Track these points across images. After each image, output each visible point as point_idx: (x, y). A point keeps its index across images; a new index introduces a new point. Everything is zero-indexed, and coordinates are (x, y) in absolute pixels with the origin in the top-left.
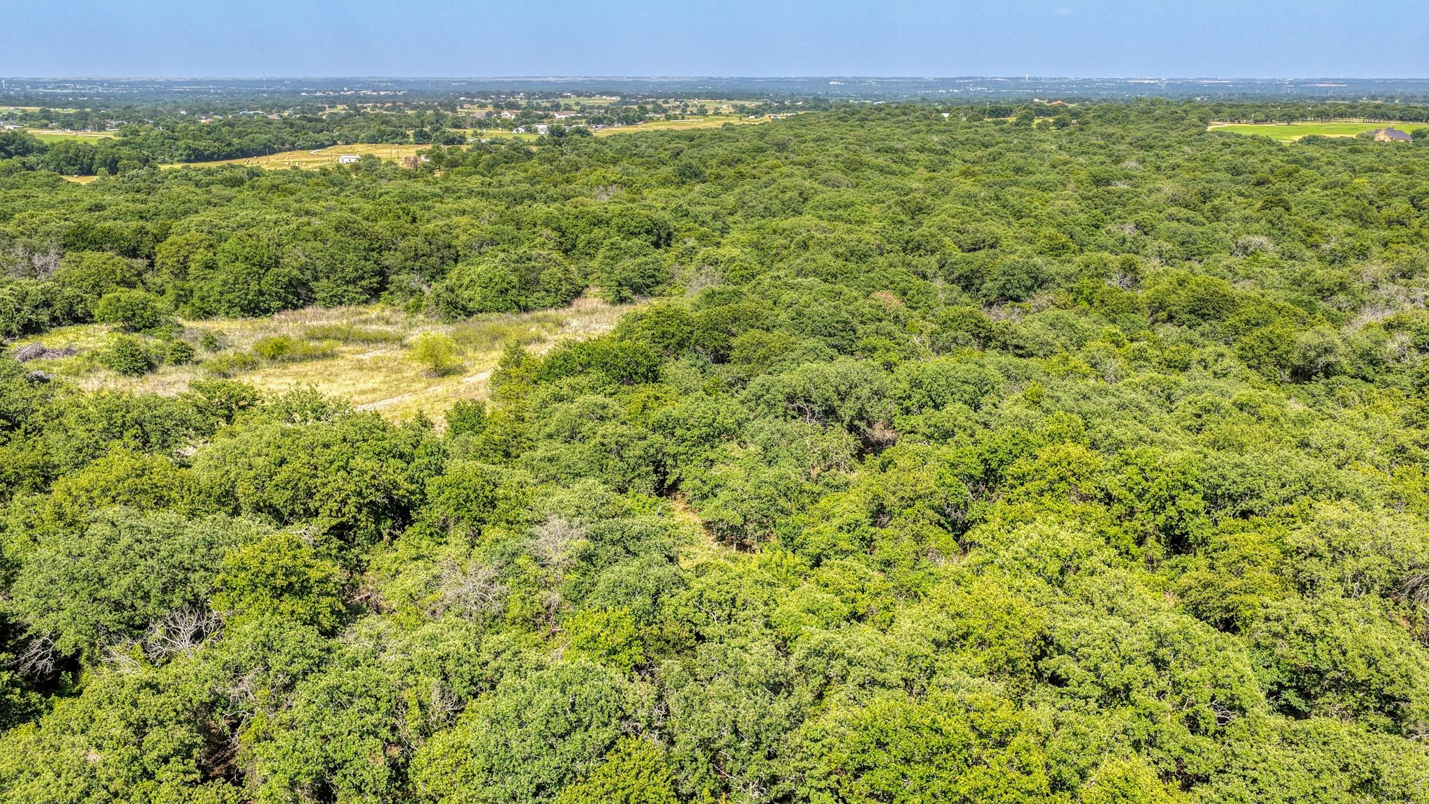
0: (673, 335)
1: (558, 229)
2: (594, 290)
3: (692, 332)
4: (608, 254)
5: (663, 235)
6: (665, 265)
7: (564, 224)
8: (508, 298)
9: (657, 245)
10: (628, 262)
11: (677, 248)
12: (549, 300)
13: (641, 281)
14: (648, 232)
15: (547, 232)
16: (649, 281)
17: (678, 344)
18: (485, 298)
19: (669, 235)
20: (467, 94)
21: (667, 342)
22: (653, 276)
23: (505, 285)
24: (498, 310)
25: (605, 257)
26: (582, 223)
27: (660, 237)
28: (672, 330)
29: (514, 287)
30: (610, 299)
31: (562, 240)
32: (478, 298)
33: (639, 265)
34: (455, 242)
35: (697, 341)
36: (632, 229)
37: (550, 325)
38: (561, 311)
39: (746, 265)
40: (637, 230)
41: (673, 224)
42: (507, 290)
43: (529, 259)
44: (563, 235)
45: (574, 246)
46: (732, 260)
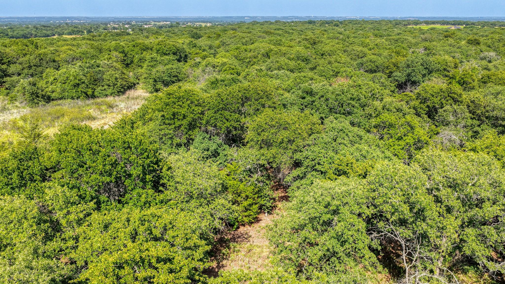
0: (184, 117)
1: (123, 52)
2: (141, 85)
3: (202, 113)
4: (149, 64)
5: (183, 56)
6: (184, 70)
7: (126, 49)
8: (79, 90)
9: (179, 61)
10: (160, 68)
11: (190, 62)
12: (109, 91)
13: (169, 79)
14: (174, 54)
15: (115, 53)
16: (174, 79)
17: (190, 124)
18: (64, 90)
19: (186, 56)
20: (114, 22)
21: (178, 123)
22: (177, 76)
23: (77, 81)
24: (73, 98)
25: (148, 66)
26: (136, 49)
27: (181, 57)
28: (183, 111)
29: (83, 83)
30: (150, 90)
31: (125, 58)
32: (58, 90)
33: (167, 69)
34: (57, 59)
35: (208, 122)
36: (164, 51)
37: (104, 107)
38: (117, 98)
39: (233, 67)
40: (167, 52)
41: (188, 50)
42: (78, 85)
43: (98, 67)
44: (126, 56)
45: (132, 62)
46: (224, 64)
